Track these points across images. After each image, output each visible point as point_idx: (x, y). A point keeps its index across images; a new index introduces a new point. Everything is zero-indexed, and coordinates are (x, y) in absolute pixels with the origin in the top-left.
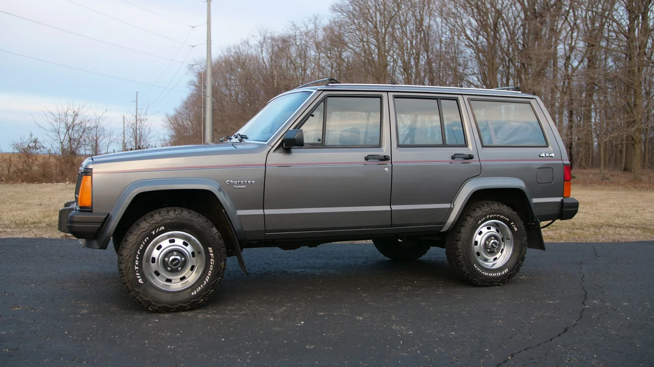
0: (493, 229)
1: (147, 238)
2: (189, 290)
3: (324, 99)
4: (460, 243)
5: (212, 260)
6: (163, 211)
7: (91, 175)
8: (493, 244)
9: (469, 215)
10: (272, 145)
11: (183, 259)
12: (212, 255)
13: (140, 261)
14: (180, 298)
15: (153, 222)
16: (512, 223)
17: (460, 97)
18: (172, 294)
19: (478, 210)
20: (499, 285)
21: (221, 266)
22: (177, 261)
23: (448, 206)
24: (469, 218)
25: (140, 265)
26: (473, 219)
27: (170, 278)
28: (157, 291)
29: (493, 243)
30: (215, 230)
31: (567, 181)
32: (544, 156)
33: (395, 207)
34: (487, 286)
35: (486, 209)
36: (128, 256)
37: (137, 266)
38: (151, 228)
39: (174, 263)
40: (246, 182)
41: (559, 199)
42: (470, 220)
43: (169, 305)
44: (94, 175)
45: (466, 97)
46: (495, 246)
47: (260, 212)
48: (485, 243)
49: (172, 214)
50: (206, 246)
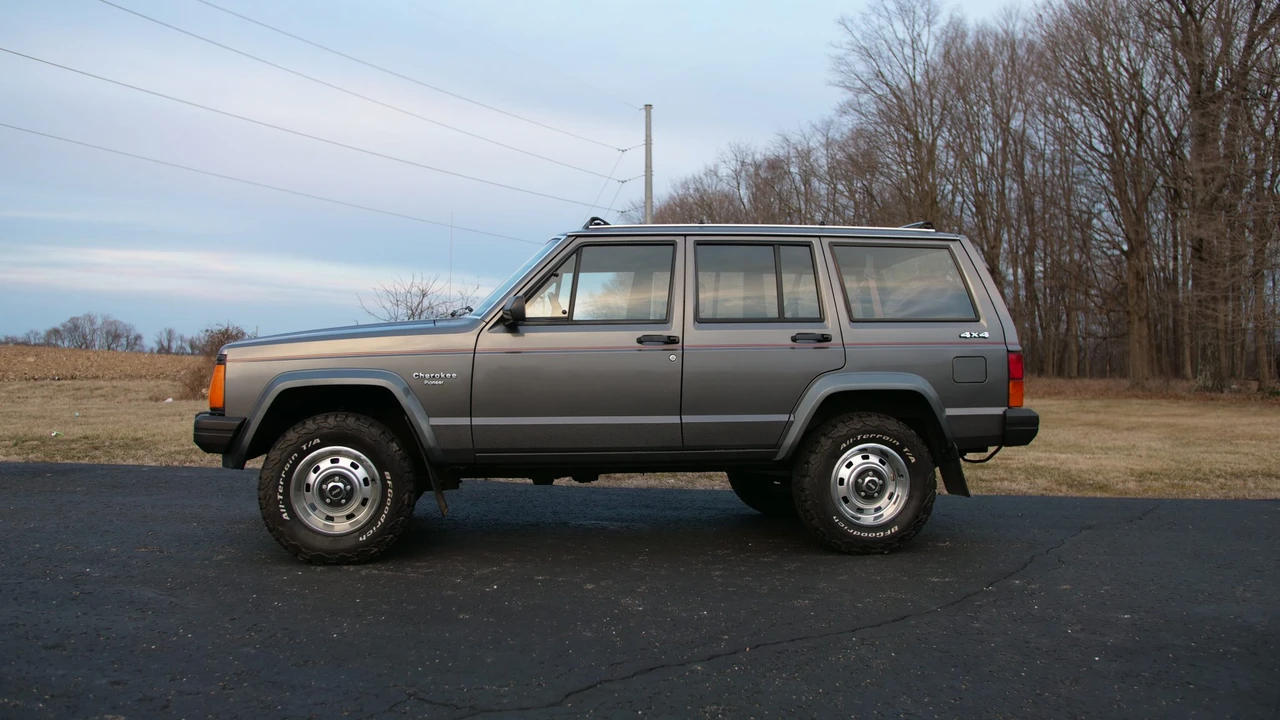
0: (874, 459)
1: (296, 455)
2: (355, 534)
3: (577, 249)
4: (808, 479)
5: (390, 490)
6: (320, 419)
7: (225, 364)
8: (870, 484)
9: (824, 435)
10: (487, 320)
11: (349, 487)
12: (389, 482)
13: (287, 486)
14: (341, 545)
15: (305, 431)
16: (906, 450)
17: (815, 241)
18: (331, 539)
19: (840, 425)
20: (883, 553)
21: (404, 501)
22: (338, 490)
23: (784, 418)
24: (823, 440)
25: (286, 494)
26: (831, 441)
27: (331, 515)
28: (310, 533)
29: (869, 481)
30: (395, 446)
31: (1013, 379)
32: (968, 335)
33: (687, 419)
34: (858, 554)
35: (856, 424)
36: (268, 480)
37: (280, 494)
38: (301, 440)
39: (334, 493)
40: (443, 376)
41: (999, 411)
42: (826, 444)
43: (326, 553)
44: (228, 364)
45: (826, 241)
46: (875, 488)
47: (465, 421)
48: (856, 482)
49: (331, 422)
50: (381, 469)
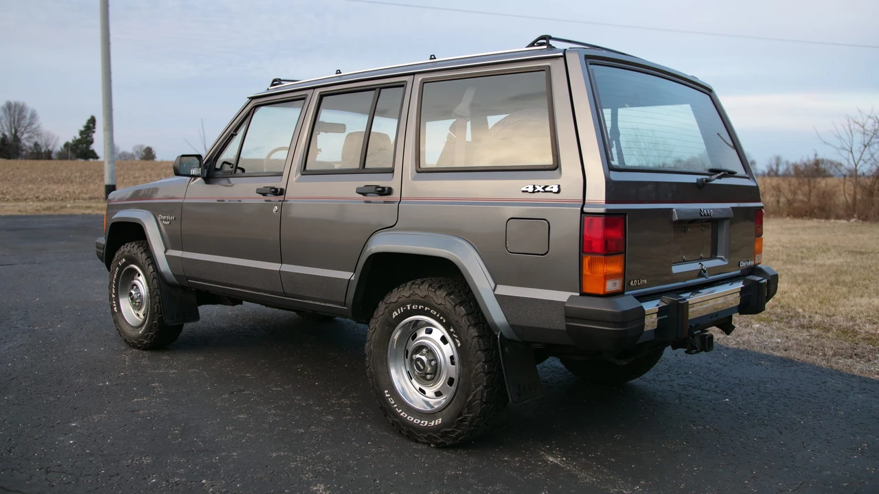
1: (118, 269)
2: (140, 328)
3: (251, 110)
8: (419, 363)
11: (139, 294)
13: (117, 289)
14: (134, 334)
15: (120, 253)
17: (409, 80)
18: (132, 329)
19: (394, 291)
23: (347, 276)
24: (380, 304)
25: (117, 294)
26: (384, 306)
28: (125, 323)
32: (531, 189)
33: (287, 268)
35: (407, 292)
37: (114, 294)
38: (118, 259)
40: (170, 218)
41: (565, 296)
42: (381, 309)
43: (129, 338)
45: (418, 79)
46: (422, 367)
47: (181, 254)
49: (128, 247)
